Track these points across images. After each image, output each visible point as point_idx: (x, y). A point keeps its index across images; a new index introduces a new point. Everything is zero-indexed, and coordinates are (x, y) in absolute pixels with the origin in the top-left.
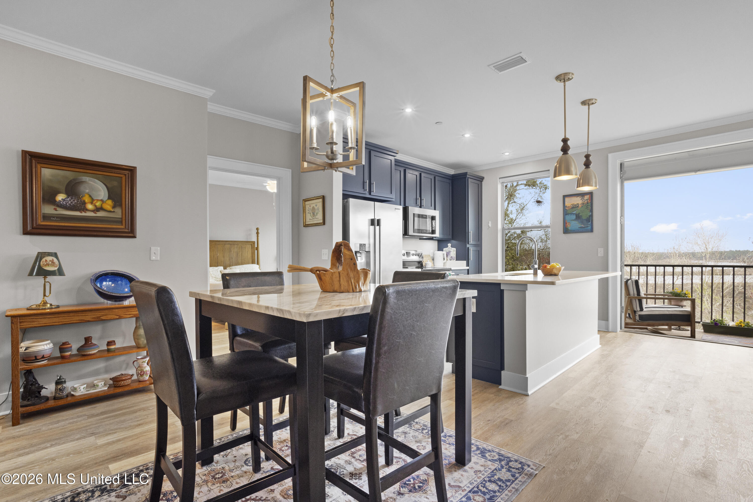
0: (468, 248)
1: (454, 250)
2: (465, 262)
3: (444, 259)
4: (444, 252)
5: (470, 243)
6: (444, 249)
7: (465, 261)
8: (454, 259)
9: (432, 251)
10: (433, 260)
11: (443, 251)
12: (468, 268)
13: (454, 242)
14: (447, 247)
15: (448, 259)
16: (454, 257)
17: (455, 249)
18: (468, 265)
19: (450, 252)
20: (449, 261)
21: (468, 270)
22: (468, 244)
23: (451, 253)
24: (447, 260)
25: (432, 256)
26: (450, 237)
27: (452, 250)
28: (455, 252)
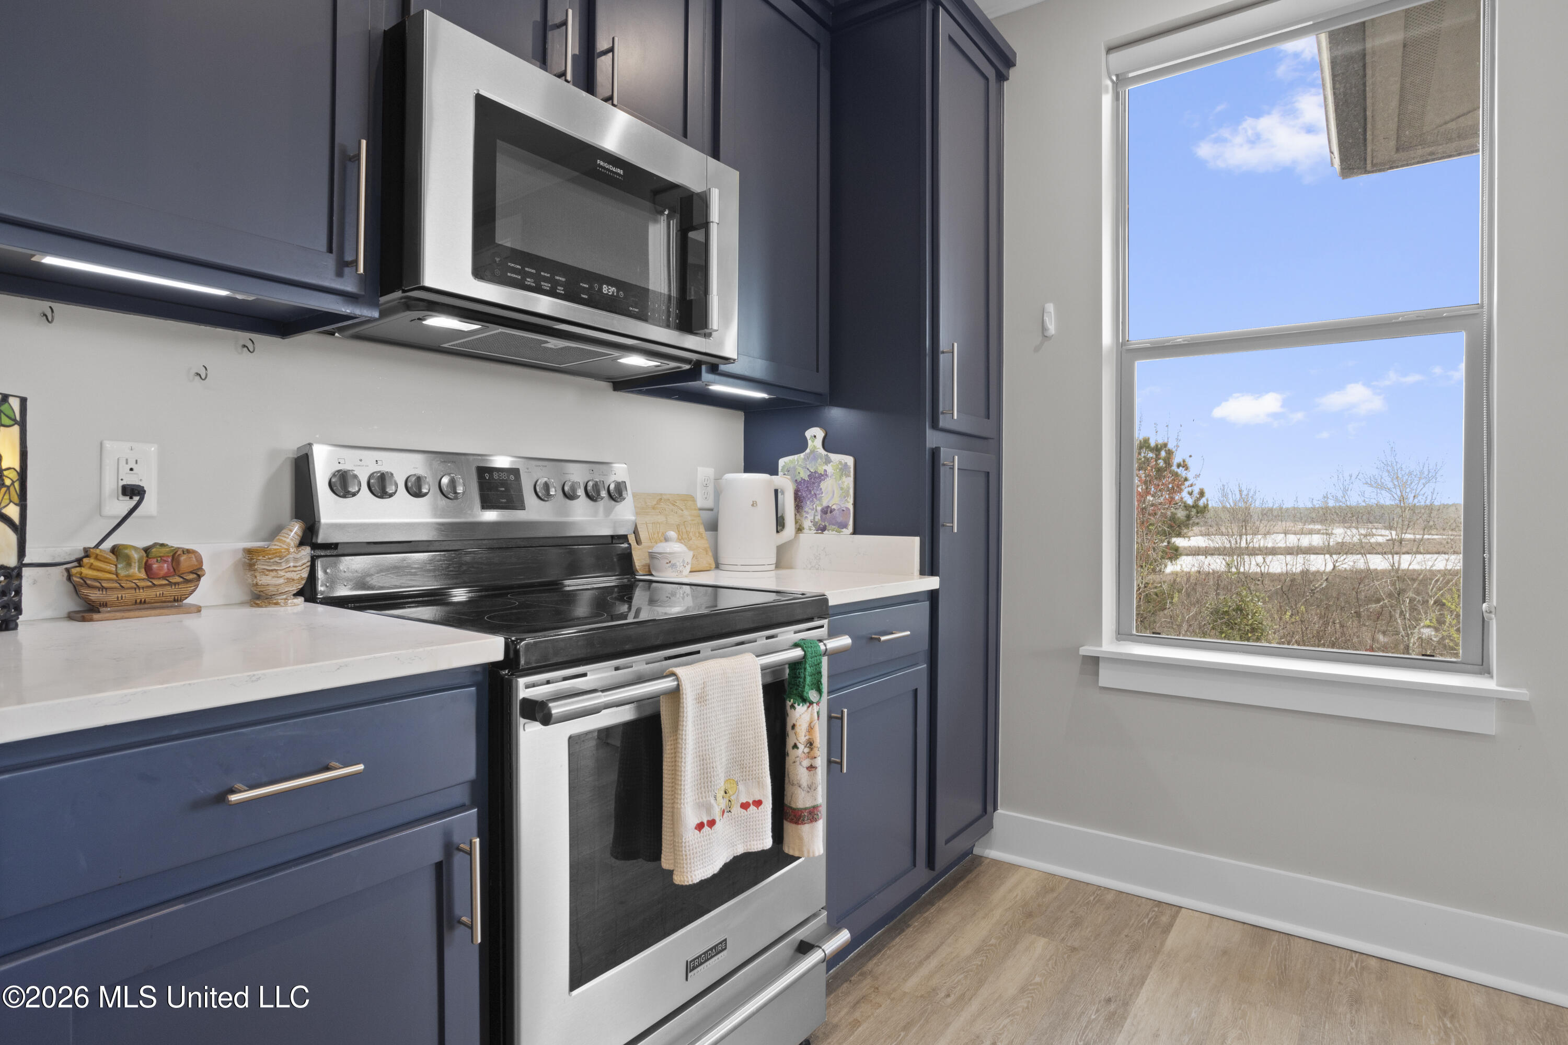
0: (935, 453)
1: (844, 467)
2: (913, 544)
3: (780, 524)
4: (784, 482)
5: (942, 423)
6: (782, 462)
7: (917, 540)
8: (845, 526)
9: (705, 472)
10: (713, 526)
11: (774, 471)
12: (932, 583)
13: (837, 414)
14: (801, 446)
15: (807, 524)
16: (844, 511)
17: (849, 460)
18: (930, 566)
19: (816, 478)
20: (809, 537)
21: (933, 596)
22: (935, 425)
23: (823, 485)
24: (799, 529)
25: (710, 504)
26: (821, 384)
27: (829, 469)
28: (849, 482)
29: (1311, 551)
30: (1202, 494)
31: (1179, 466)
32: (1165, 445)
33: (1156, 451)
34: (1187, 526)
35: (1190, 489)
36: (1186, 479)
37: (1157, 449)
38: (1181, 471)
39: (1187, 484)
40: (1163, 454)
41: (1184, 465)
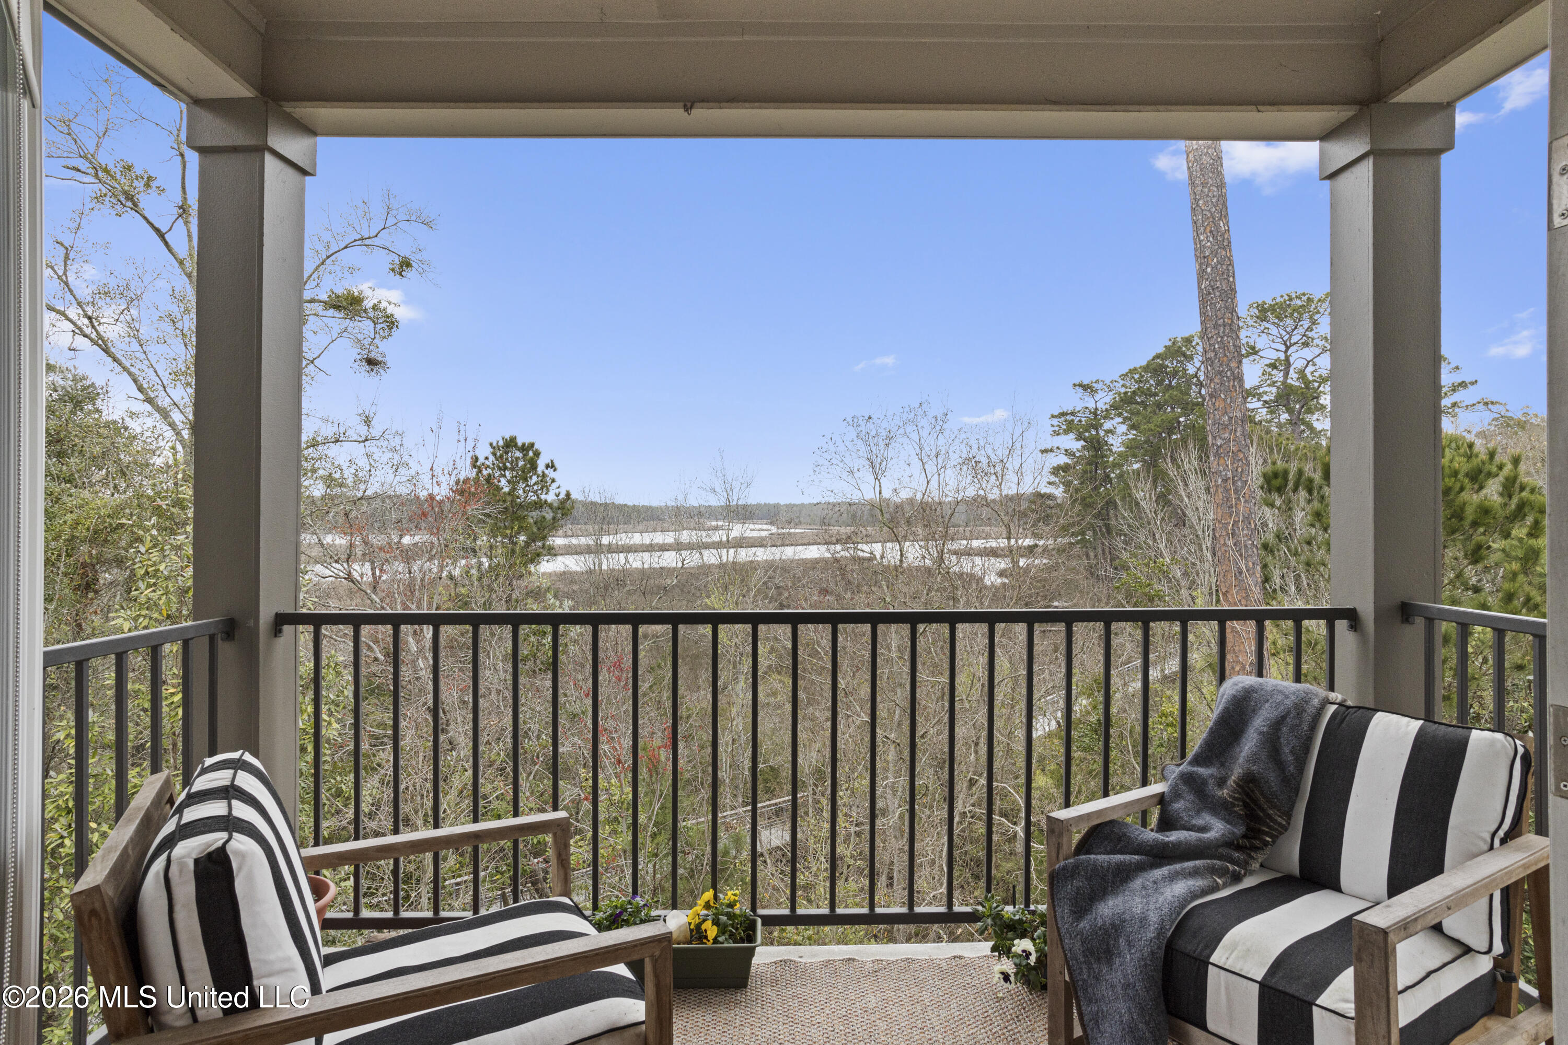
29: (664, 548)
30: (568, 494)
31: (547, 466)
32: (532, 445)
33: (523, 450)
34: (554, 528)
35: (557, 491)
36: (553, 481)
37: (525, 449)
38: (549, 472)
39: (554, 485)
40: (531, 454)
41: (551, 466)
